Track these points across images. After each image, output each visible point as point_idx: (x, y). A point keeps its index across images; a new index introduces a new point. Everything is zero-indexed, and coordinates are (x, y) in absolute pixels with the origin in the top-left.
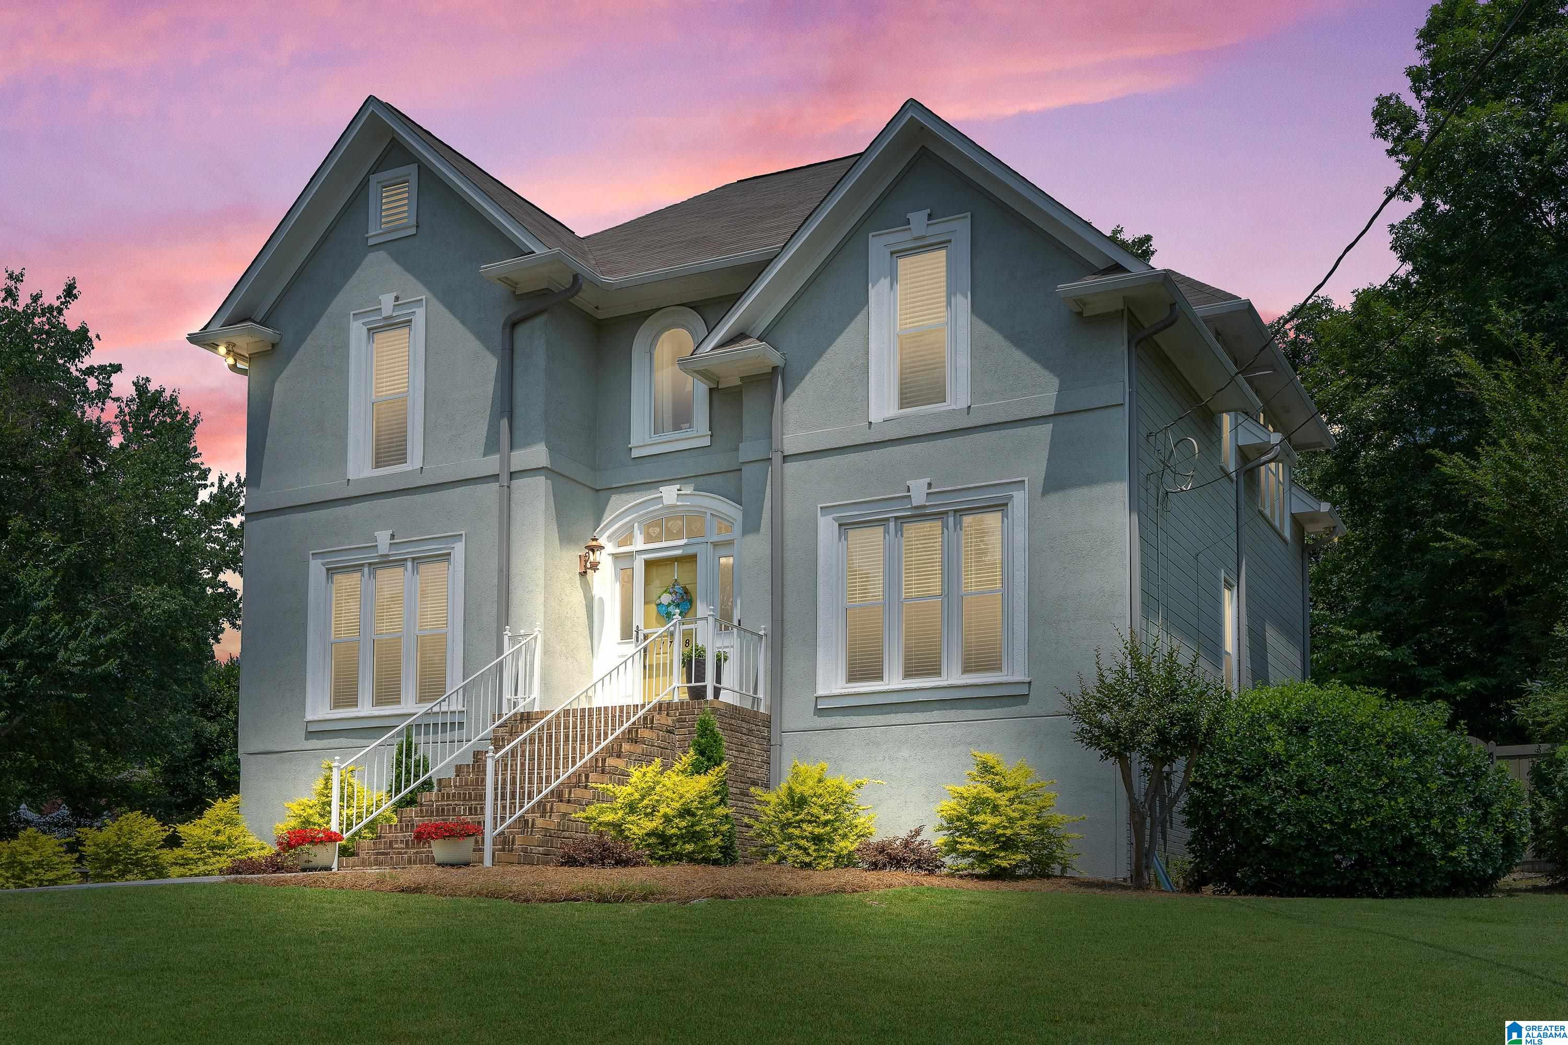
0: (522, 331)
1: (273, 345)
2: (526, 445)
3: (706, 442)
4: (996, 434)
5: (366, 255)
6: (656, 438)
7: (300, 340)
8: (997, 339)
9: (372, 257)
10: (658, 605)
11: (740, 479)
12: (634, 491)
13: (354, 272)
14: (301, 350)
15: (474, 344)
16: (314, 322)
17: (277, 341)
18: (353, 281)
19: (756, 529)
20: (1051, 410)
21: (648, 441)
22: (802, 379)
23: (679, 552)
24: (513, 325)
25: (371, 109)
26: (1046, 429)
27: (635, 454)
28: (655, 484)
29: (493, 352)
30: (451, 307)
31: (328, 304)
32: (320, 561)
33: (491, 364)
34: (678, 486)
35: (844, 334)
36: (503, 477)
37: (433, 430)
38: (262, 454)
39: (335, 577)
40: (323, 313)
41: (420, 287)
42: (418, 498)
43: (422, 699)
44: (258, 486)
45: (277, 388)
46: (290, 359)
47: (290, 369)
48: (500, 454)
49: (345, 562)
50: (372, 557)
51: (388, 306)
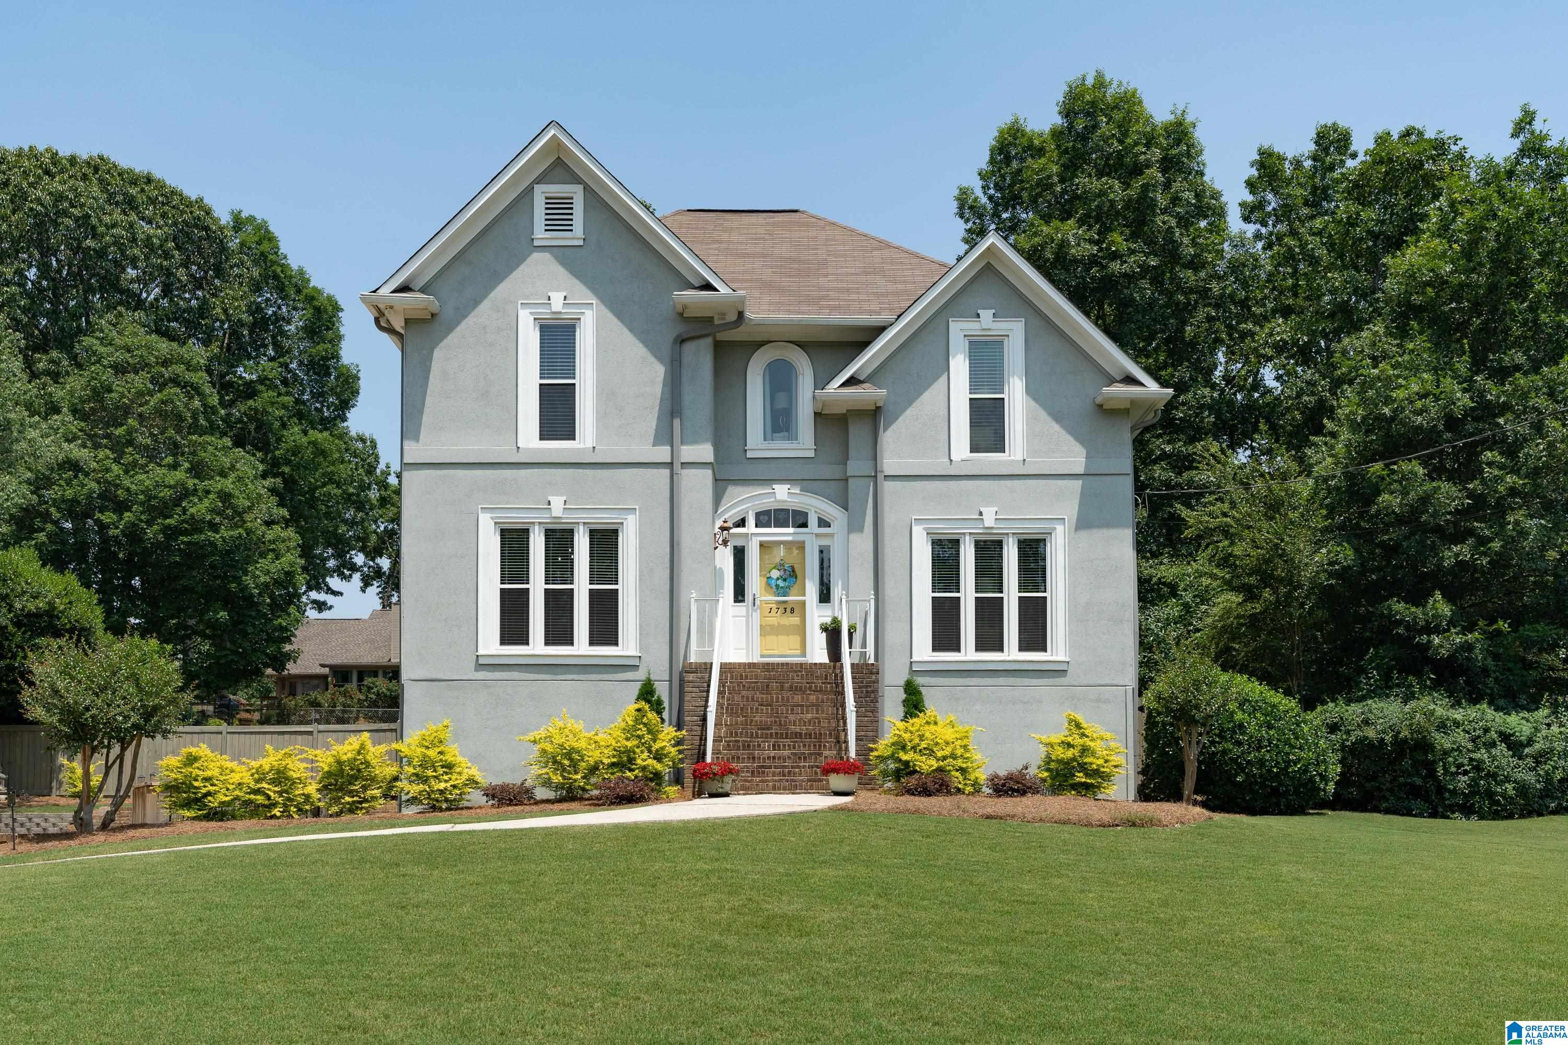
0: (689, 347)
1: (433, 315)
2: (694, 442)
3: (811, 454)
4: (1042, 482)
5: (529, 255)
6: (766, 445)
7: (462, 314)
8: (1043, 414)
9: (536, 256)
10: (768, 578)
11: (847, 488)
12: (749, 485)
13: (518, 266)
14: (463, 325)
15: (640, 350)
16: (476, 302)
17: (436, 312)
18: (517, 274)
19: (861, 529)
20: (1081, 470)
21: (760, 447)
22: (897, 419)
23: (790, 538)
24: (682, 341)
25: (552, 132)
26: (1078, 483)
27: (749, 455)
28: (769, 481)
29: (660, 359)
30: (619, 315)
31: (492, 288)
32: (489, 515)
33: (659, 371)
34: (789, 486)
35: (929, 390)
36: (677, 466)
37: (602, 416)
38: (421, 412)
39: (503, 532)
40: (485, 296)
41: (588, 292)
42: (589, 472)
43: (592, 643)
44: (417, 440)
45: (437, 354)
46: (450, 329)
47: (451, 339)
48: (672, 446)
49: (516, 518)
50: (545, 517)
51: (557, 303)
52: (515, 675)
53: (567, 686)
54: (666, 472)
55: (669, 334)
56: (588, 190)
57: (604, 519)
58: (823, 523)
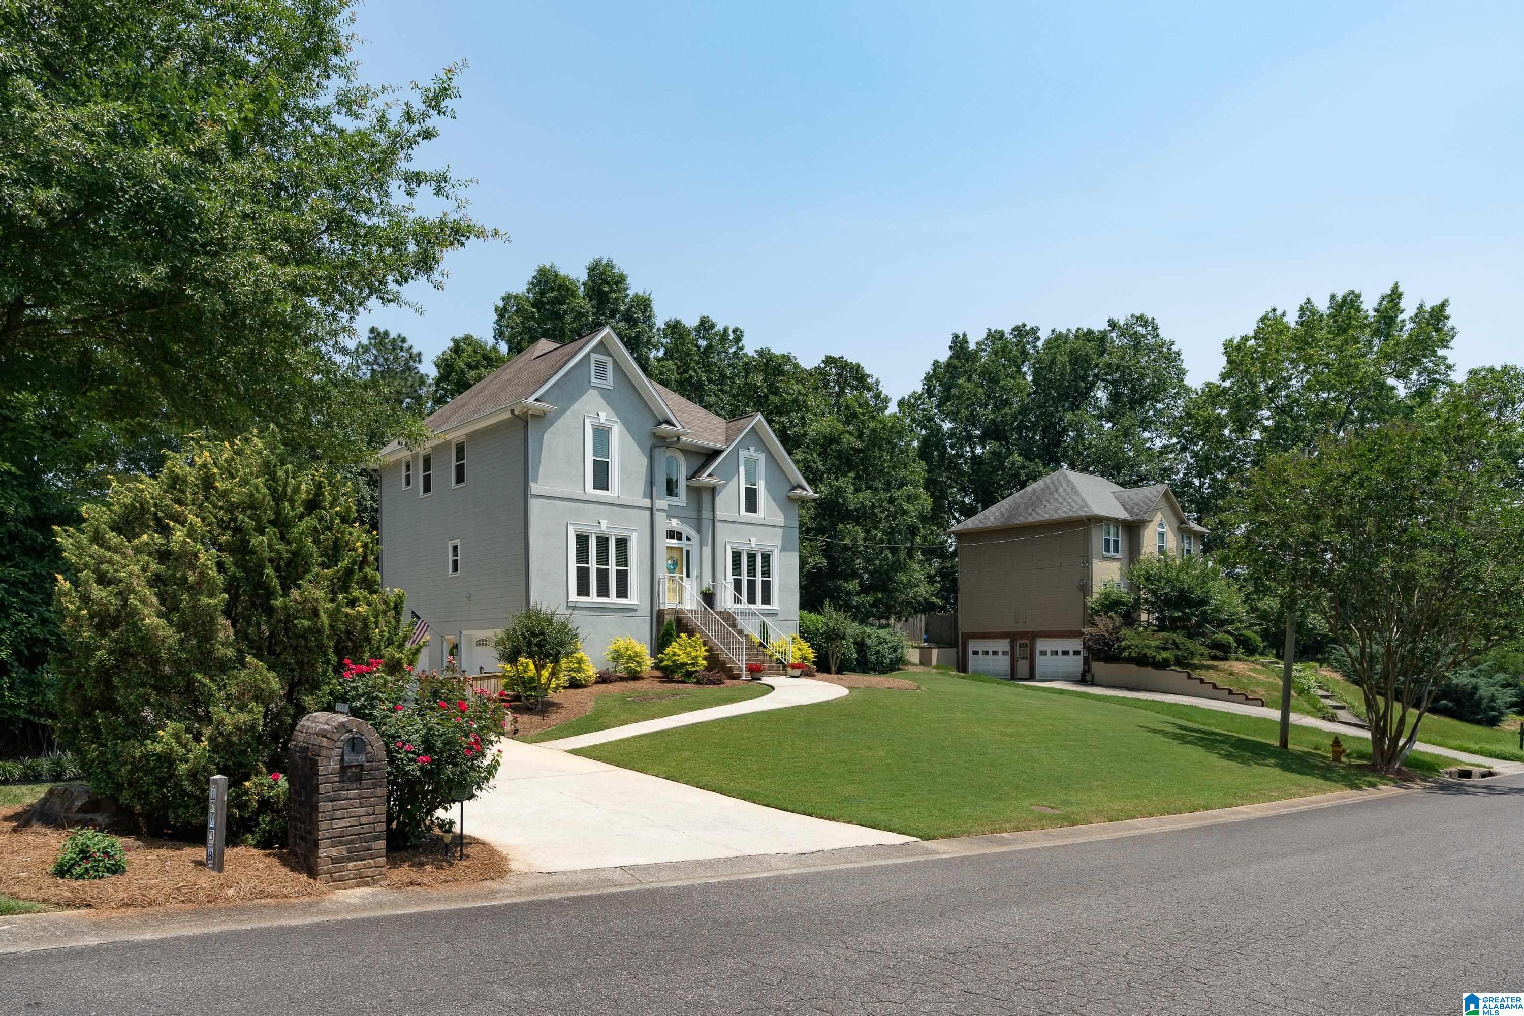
0: (656, 451)
2: (660, 499)
3: (686, 506)
4: (770, 528)
5: (588, 390)
8: (770, 498)
9: (591, 391)
11: (700, 523)
13: (583, 395)
14: (558, 422)
15: (637, 448)
18: (583, 399)
19: (707, 544)
20: (782, 524)
22: (722, 493)
23: (676, 546)
24: (653, 448)
26: (781, 530)
29: (645, 454)
30: (628, 430)
31: (572, 405)
32: (571, 527)
33: (644, 461)
34: (676, 520)
35: (733, 481)
36: (655, 510)
37: (622, 480)
38: (539, 467)
39: (577, 536)
40: (569, 408)
41: (614, 414)
42: (616, 509)
43: (618, 597)
44: (537, 482)
45: (546, 436)
46: (552, 424)
47: (552, 429)
48: (652, 499)
49: (584, 530)
50: (597, 530)
51: (603, 417)
52: (584, 612)
53: (607, 618)
54: (648, 513)
55: (648, 443)
56: (614, 361)
57: (622, 534)
58: (688, 539)
